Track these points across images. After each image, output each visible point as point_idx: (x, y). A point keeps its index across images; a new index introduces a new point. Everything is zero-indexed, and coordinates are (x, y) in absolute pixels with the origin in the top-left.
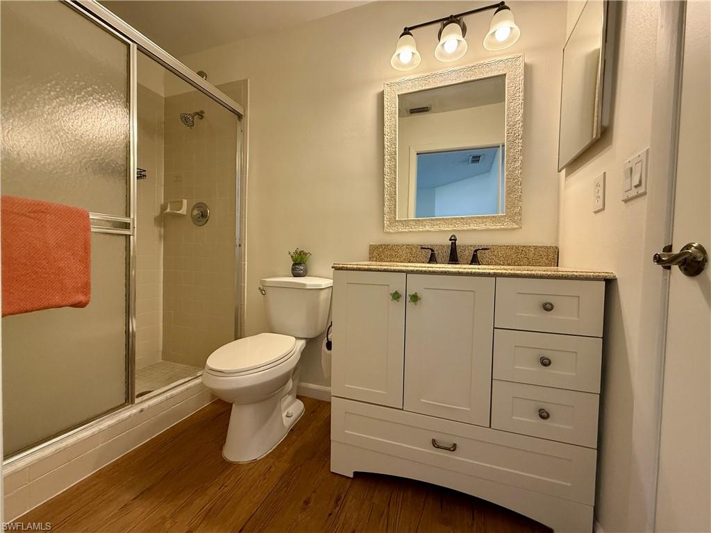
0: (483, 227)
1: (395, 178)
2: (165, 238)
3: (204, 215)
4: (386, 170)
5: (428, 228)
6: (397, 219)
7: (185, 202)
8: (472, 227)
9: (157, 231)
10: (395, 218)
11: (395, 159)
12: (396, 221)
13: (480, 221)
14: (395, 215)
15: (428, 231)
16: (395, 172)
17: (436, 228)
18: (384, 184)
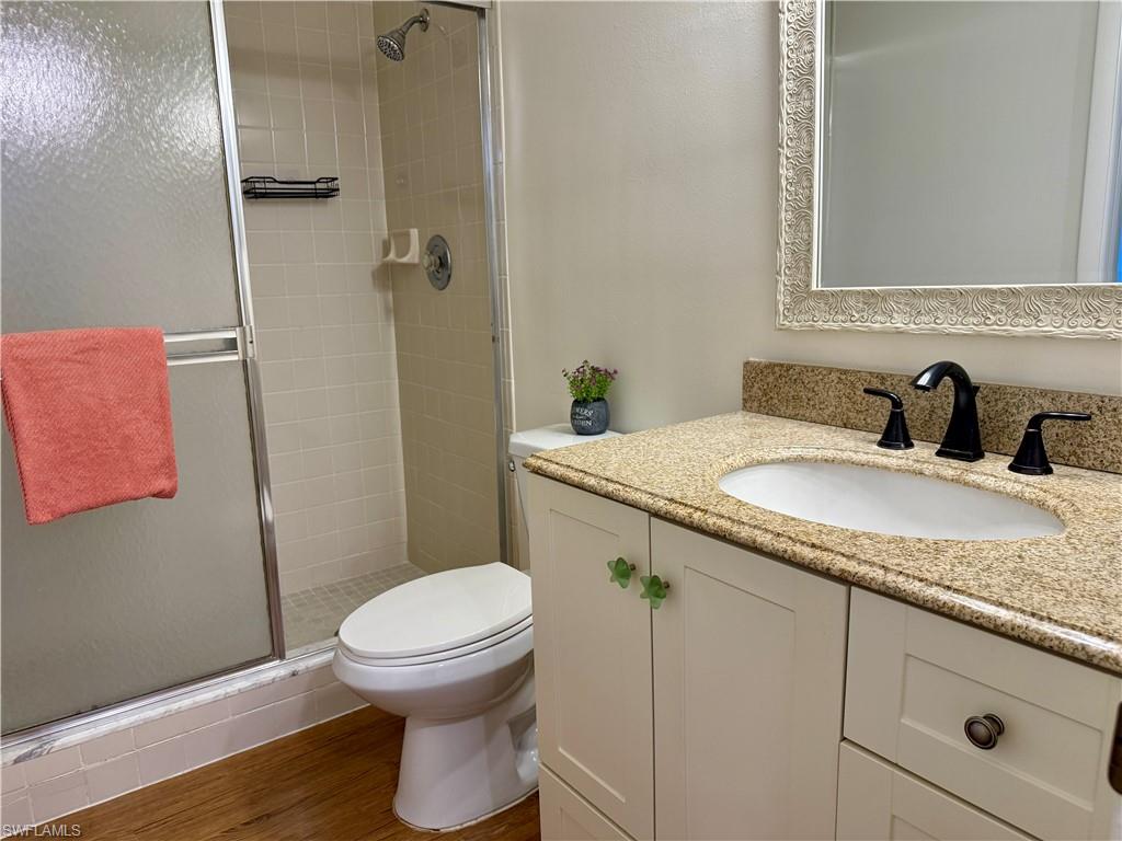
0: (1084, 327)
1: (810, 155)
2: (397, 312)
3: (443, 263)
4: (786, 128)
5: (899, 322)
6: (814, 288)
7: (414, 233)
8: (1047, 326)
9: (377, 300)
10: (808, 285)
11: (811, 89)
12: (811, 294)
13: (1079, 304)
14: (809, 274)
15: (899, 332)
16: (810, 133)
17: (925, 323)
18: (779, 176)
